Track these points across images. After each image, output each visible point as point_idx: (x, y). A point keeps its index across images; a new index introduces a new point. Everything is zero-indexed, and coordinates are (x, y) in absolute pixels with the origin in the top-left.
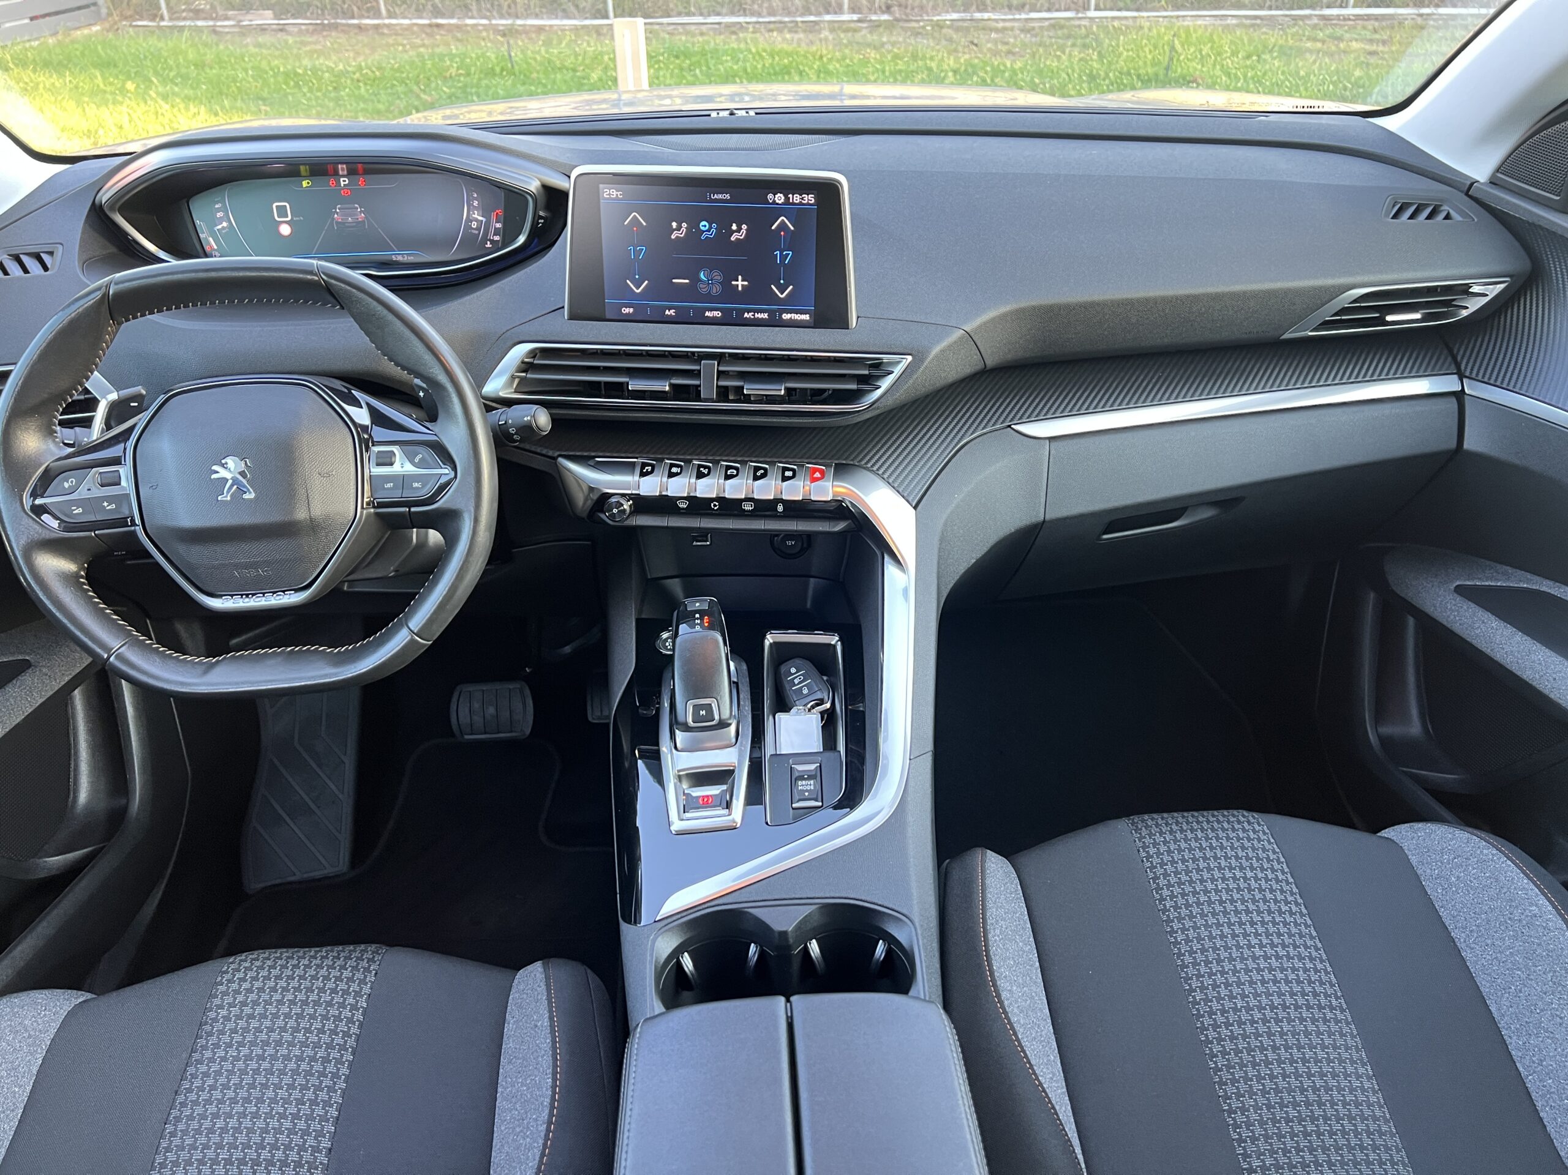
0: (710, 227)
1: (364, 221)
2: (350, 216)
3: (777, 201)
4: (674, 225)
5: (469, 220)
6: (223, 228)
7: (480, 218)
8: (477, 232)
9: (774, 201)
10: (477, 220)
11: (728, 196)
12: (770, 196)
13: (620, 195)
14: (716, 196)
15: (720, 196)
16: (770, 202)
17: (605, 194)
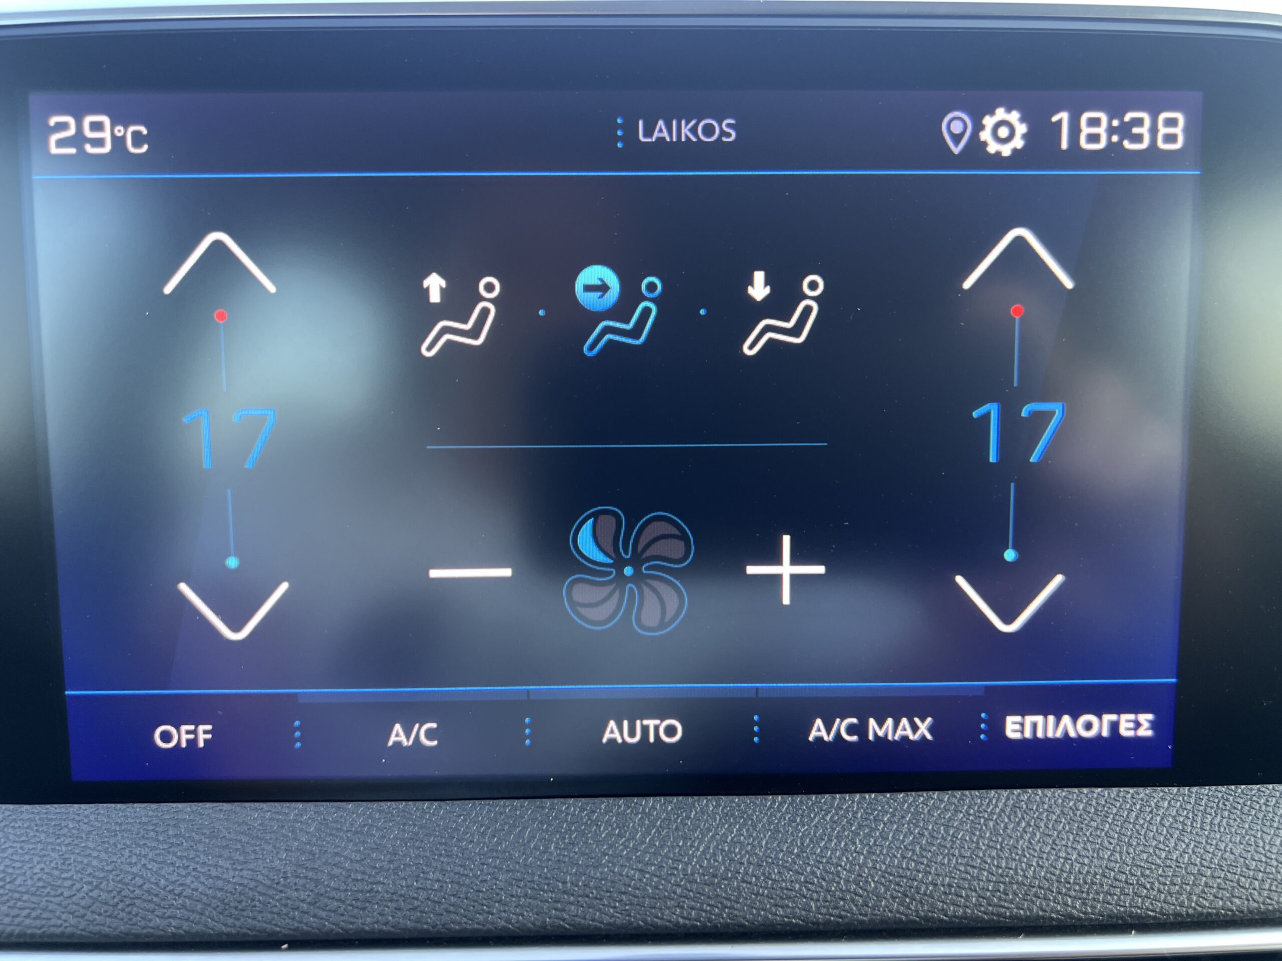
0: (632, 295)
4: (435, 284)
9: (976, 146)
11: (726, 127)
12: (955, 124)
13: (138, 139)
14: (661, 131)
15: (685, 131)
16: (956, 150)
17: (54, 138)
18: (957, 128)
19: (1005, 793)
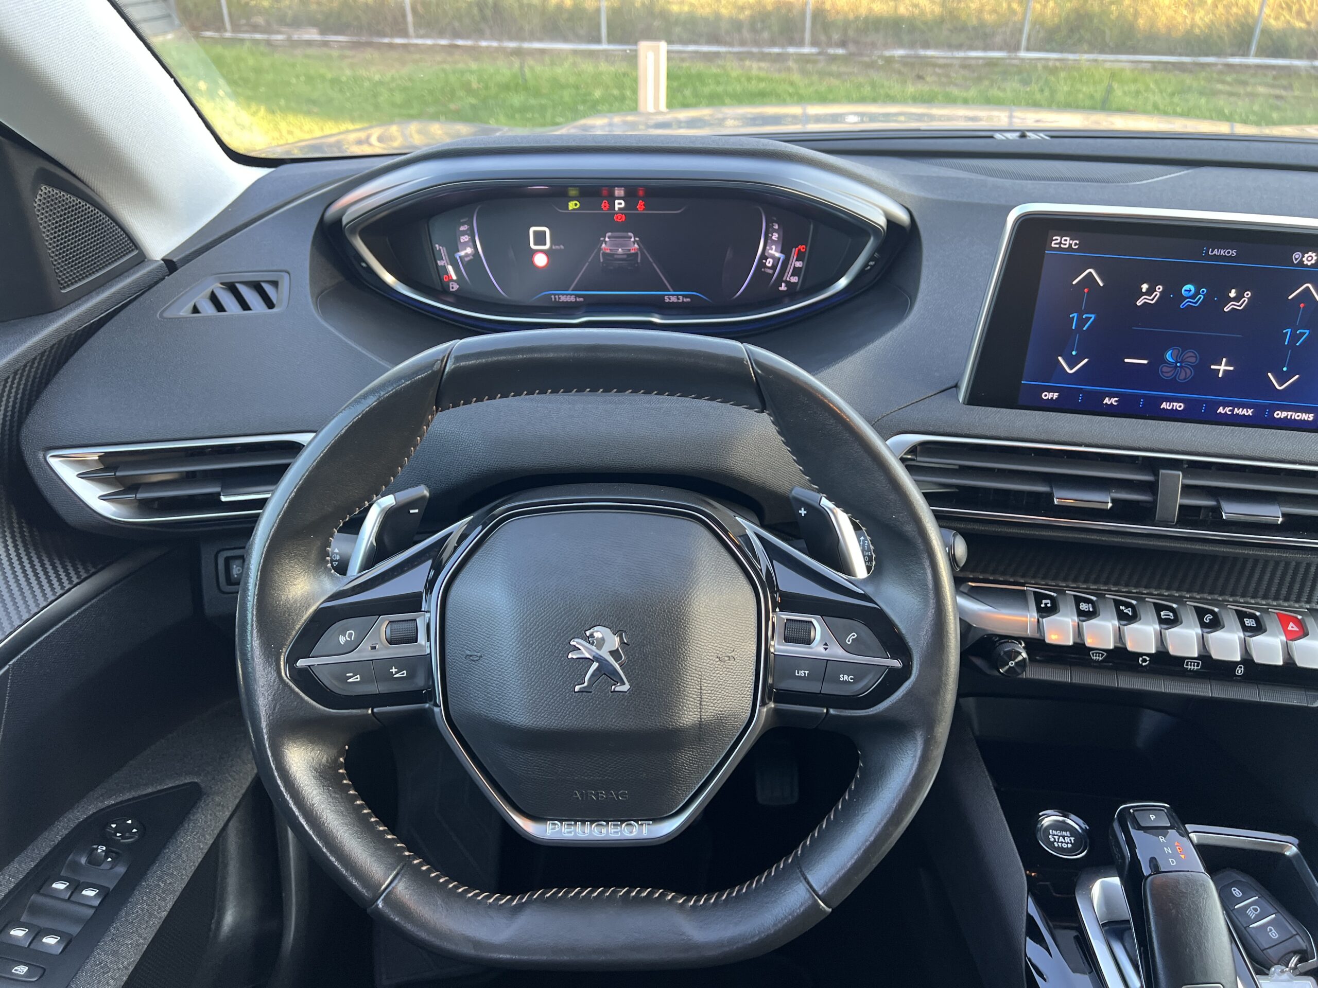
0: (1197, 293)
1: (636, 254)
2: (621, 246)
3: (1306, 262)
4: (1145, 287)
5: (764, 257)
6: (467, 255)
7: (777, 255)
8: (770, 271)
9: (1301, 262)
10: (773, 257)
11: (1234, 253)
12: (1297, 256)
13: (1076, 244)
14: (1216, 252)
15: (1222, 252)
16: (1295, 262)
17: (1053, 242)
18: (1297, 257)
19: (1270, 430)
